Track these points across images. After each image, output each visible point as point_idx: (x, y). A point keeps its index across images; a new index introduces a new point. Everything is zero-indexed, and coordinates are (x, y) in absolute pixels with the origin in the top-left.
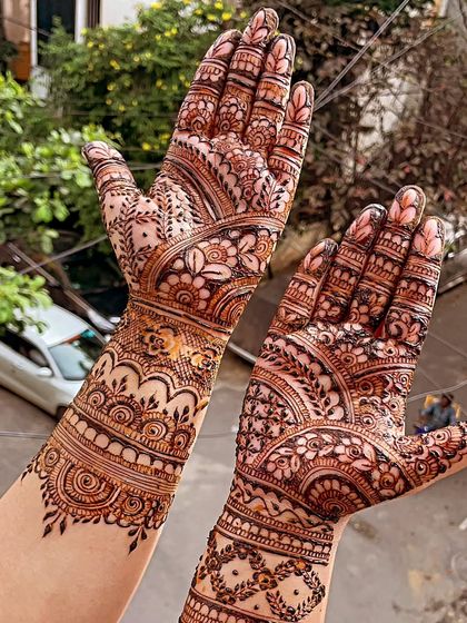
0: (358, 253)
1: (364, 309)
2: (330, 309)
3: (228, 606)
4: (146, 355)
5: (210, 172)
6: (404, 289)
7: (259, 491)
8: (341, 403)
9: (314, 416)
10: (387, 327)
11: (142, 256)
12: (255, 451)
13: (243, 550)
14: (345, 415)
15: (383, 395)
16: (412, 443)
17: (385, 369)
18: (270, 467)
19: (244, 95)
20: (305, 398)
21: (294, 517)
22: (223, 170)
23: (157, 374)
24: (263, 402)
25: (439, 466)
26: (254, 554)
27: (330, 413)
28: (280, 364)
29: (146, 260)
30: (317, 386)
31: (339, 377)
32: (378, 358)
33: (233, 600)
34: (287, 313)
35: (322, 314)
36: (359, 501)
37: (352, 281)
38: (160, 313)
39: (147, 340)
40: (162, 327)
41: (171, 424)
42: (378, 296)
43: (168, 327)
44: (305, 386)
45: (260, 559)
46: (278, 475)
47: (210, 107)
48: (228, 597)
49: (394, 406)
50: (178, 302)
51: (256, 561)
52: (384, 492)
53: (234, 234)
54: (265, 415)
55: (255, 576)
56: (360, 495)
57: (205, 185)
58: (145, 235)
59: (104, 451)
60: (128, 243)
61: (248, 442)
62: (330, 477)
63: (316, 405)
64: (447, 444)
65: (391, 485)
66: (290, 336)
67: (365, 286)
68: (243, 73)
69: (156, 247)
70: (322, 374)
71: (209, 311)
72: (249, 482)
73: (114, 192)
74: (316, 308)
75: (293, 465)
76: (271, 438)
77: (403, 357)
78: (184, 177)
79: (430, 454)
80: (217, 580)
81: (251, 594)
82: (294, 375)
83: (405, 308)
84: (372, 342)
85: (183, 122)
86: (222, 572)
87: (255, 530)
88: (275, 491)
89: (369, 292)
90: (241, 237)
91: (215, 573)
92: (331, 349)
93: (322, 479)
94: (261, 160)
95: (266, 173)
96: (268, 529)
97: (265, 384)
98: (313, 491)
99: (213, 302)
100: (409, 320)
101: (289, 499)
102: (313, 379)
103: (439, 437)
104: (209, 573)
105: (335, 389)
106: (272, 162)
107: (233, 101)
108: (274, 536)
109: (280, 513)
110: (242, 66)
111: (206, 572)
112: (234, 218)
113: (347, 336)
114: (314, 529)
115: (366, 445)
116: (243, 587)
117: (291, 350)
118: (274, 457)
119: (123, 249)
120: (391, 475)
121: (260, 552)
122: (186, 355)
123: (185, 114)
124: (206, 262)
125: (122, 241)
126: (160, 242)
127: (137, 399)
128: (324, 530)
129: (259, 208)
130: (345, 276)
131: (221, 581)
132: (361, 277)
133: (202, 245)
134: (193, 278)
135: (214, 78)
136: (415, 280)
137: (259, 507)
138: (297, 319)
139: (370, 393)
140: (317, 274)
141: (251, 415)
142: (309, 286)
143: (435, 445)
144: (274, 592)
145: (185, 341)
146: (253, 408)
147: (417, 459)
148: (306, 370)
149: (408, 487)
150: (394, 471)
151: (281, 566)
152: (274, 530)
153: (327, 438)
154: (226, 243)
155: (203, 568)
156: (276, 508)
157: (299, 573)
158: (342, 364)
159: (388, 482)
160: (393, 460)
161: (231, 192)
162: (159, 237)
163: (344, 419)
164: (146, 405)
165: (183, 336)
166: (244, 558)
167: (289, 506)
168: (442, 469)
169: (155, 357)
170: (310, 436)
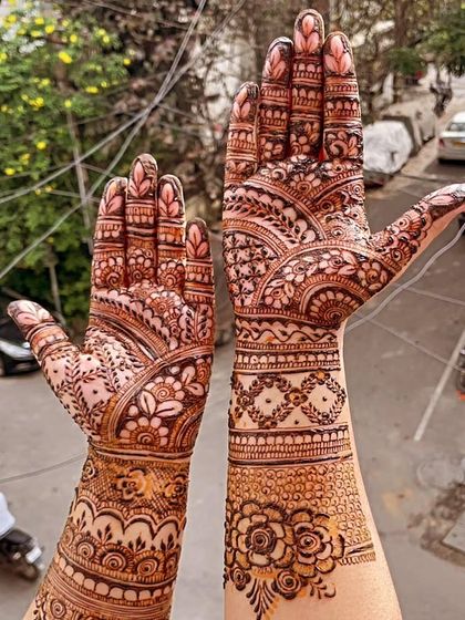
0: (280, 89)
1: (303, 140)
2: (274, 148)
3: (271, 430)
4: (122, 501)
5: (136, 319)
6: (331, 110)
7: (265, 325)
8: (310, 227)
9: (290, 246)
10: (327, 149)
11: (97, 412)
12: (250, 292)
13: (268, 380)
14: (317, 235)
15: (344, 208)
16: (381, 237)
17: (338, 185)
18: (268, 301)
19: (147, 244)
20: (278, 233)
21: (302, 335)
22: (147, 315)
23: (137, 517)
24: (242, 248)
25: (410, 248)
26: (279, 380)
27: (303, 238)
28: (246, 210)
29: (101, 414)
30: (284, 218)
31: (301, 206)
32: (329, 178)
33: (274, 424)
34: (237, 164)
35: (268, 155)
36: (354, 302)
37: (284, 116)
38: (126, 457)
39: (120, 486)
40: (131, 471)
41: (160, 557)
42: (312, 124)
43: (136, 469)
44: (273, 222)
45: (285, 382)
46: (277, 305)
47: (120, 261)
48: (269, 423)
49: (355, 215)
50: (141, 443)
51: (282, 385)
52: (372, 287)
53: (174, 370)
54: (247, 259)
55: (286, 397)
56: (354, 297)
57: (136, 332)
58: (95, 392)
59: (107, 597)
60: (81, 402)
61: (241, 287)
62: (323, 291)
63: (288, 236)
64: (410, 227)
65: (376, 279)
66: (246, 183)
67: (296, 119)
68: (140, 225)
69: (109, 401)
70: (284, 207)
71: (171, 444)
72: (253, 320)
73: (53, 356)
74: (260, 151)
75: (288, 292)
76: (260, 276)
77: (350, 170)
78: (114, 328)
79: (400, 240)
80: (254, 413)
81: (288, 413)
82: (262, 215)
83: (338, 127)
84: (319, 165)
85: (98, 280)
86: (256, 405)
87: (272, 359)
88: (279, 320)
89: (303, 123)
90: (181, 372)
91: (250, 408)
92: (286, 182)
93: (317, 295)
94: (177, 297)
95: (185, 309)
96: (284, 354)
97: (238, 232)
98: (313, 308)
99: (173, 436)
100: (345, 137)
101: (294, 322)
102: (278, 214)
103: (401, 223)
104: (244, 409)
105: (301, 216)
106: (187, 297)
107: (138, 252)
108: (291, 358)
109: (290, 337)
110: (137, 219)
111: (241, 410)
112: (169, 355)
113: (296, 167)
114: (322, 341)
115: (344, 253)
116: (279, 410)
117: (252, 194)
118: (268, 291)
119: (77, 409)
120: (374, 270)
121: (283, 376)
122: (160, 490)
123: (98, 273)
124: (158, 402)
125: (74, 402)
126: (111, 394)
127: (125, 544)
128: (330, 339)
129: (189, 341)
130: (277, 114)
131: (258, 412)
132: (290, 112)
133: (149, 387)
134: (150, 420)
135: (116, 234)
136: (339, 99)
137: (270, 339)
138: (247, 166)
139: (332, 209)
140: (250, 119)
141: (236, 264)
142: (247, 133)
143: (401, 232)
144: (306, 404)
145: (154, 477)
146: (235, 257)
147: (391, 250)
148: (270, 207)
149: (391, 275)
150: (376, 266)
151: (305, 382)
152: (289, 354)
153: (309, 259)
154: (170, 380)
155: (237, 409)
156: (284, 334)
157: (321, 383)
158: (301, 193)
159: (373, 277)
160: (372, 257)
161: (160, 333)
162: (109, 390)
163: (317, 238)
164: (135, 547)
165: (153, 474)
166: (271, 386)
167: (296, 328)
168: (413, 250)
169: (132, 500)
170: (293, 263)
